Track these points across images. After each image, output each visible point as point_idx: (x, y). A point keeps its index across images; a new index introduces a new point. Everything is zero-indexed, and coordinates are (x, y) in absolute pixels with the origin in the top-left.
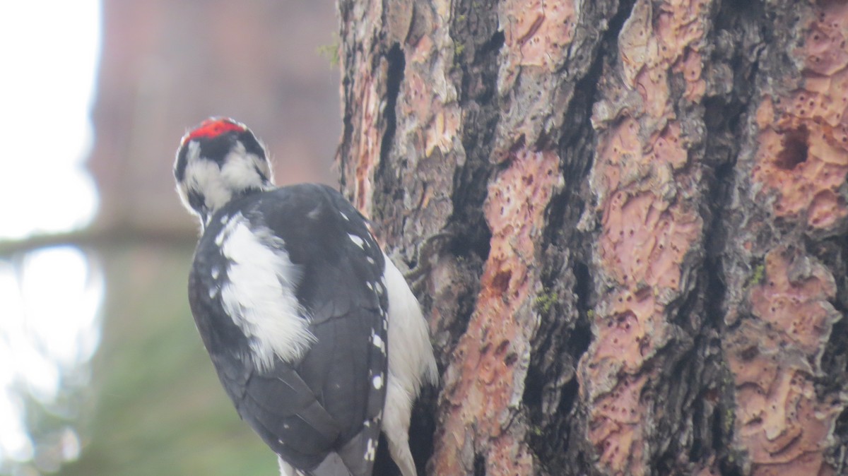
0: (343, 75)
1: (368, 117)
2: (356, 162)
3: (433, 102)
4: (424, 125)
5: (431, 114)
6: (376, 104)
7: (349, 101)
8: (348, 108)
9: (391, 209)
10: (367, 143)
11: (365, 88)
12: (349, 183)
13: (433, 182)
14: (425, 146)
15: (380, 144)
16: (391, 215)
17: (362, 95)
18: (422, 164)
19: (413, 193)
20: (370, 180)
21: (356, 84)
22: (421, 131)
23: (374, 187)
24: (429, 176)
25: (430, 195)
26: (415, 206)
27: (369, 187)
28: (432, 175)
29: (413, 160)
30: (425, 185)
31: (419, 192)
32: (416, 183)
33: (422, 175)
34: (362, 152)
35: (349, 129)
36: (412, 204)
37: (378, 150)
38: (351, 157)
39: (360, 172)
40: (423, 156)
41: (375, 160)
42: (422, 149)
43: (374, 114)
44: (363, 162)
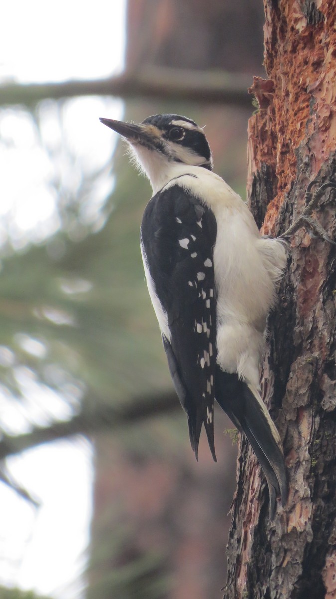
0: (239, 455)
1: (253, 490)
2: (244, 517)
3: (294, 496)
4: (288, 510)
5: (293, 503)
6: (259, 485)
7: (242, 474)
8: (241, 477)
9: (264, 558)
10: (251, 507)
11: (252, 470)
12: (238, 529)
13: (290, 550)
14: (287, 525)
15: (259, 512)
16: (263, 562)
17: (251, 474)
18: (285, 536)
19: (277, 555)
20: (251, 534)
21: (247, 466)
22: (285, 514)
23: (254, 540)
24: (288, 545)
25: (288, 559)
26: (278, 564)
27: (250, 538)
28: (291, 545)
29: (279, 532)
30: (286, 551)
31: (282, 555)
32: (280, 548)
33: (284, 544)
34: (248, 512)
35: (241, 492)
36: (277, 562)
37: (258, 515)
38: (241, 511)
39: (246, 524)
40: (286, 531)
41: (255, 521)
42: (286, 527)
43: (257, 491)
44: (248, 518)
